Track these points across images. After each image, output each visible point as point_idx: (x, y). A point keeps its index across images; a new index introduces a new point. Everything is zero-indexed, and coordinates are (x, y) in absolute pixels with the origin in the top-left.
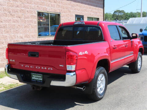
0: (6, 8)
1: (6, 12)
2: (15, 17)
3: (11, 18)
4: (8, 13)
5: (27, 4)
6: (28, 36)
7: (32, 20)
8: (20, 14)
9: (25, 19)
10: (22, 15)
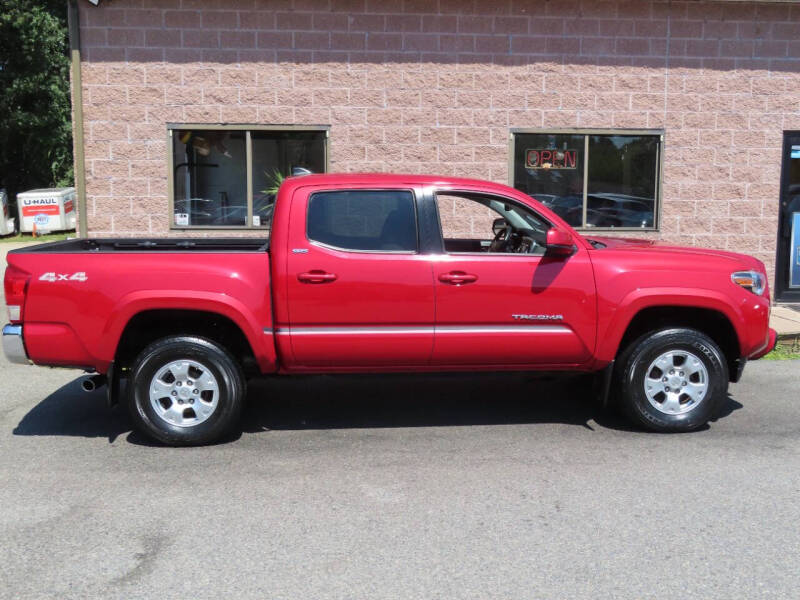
0: (362, 129)
1: (362, 144)
2: (403, 155)
3: (381, 162)
4: (372, 147)
5: (462, 109)
6: (458, 224)
7: (484, 166)
8: (422, 146)
9: (448, 163)
10: (435, 148)
